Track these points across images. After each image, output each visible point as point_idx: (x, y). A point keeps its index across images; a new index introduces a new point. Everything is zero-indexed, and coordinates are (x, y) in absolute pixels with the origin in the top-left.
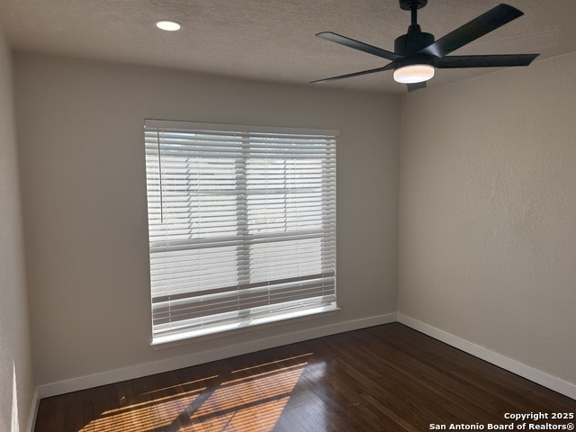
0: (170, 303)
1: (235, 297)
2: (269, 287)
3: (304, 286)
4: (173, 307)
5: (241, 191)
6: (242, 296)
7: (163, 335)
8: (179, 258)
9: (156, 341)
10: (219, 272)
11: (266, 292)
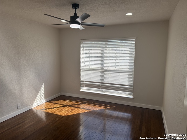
0: (85, 82)
1: (99, 85)
2: (109, 85)
3: (120, 87)
4: (85, 84)
5: (102, 57)
6: (101, 85)
7: (83, 89)
8: (87, 72)
9: (81, 90)
10: (96, 78)
11: (108, 86)
